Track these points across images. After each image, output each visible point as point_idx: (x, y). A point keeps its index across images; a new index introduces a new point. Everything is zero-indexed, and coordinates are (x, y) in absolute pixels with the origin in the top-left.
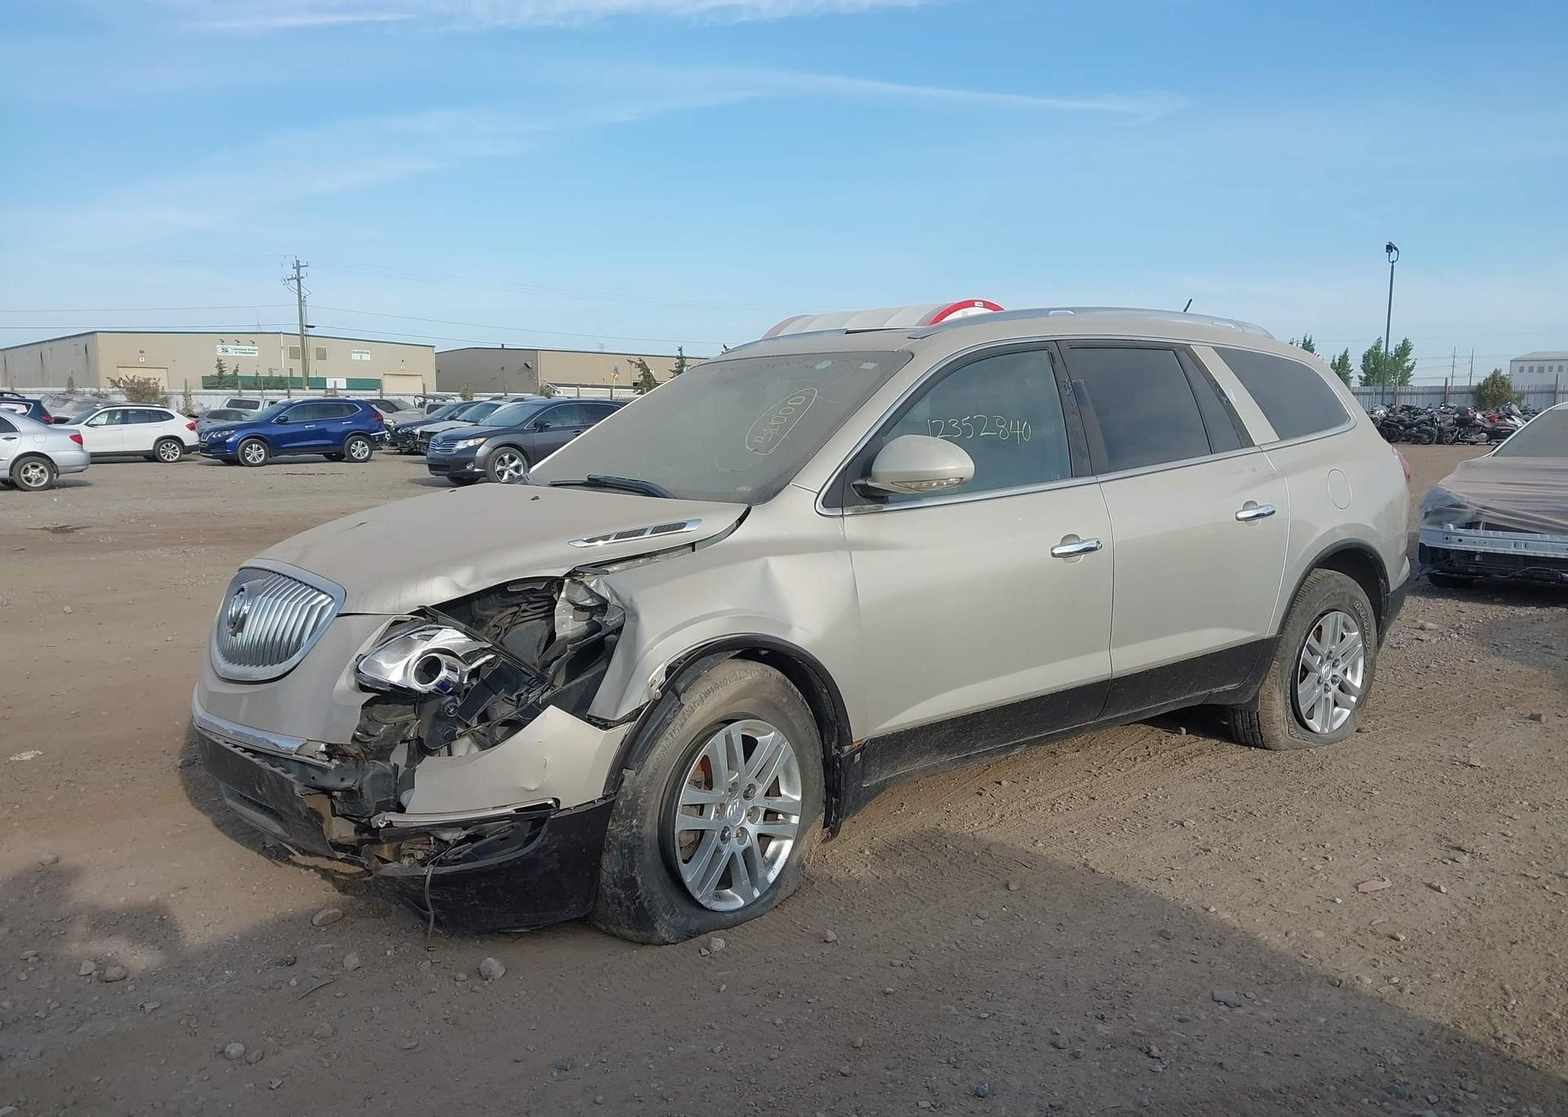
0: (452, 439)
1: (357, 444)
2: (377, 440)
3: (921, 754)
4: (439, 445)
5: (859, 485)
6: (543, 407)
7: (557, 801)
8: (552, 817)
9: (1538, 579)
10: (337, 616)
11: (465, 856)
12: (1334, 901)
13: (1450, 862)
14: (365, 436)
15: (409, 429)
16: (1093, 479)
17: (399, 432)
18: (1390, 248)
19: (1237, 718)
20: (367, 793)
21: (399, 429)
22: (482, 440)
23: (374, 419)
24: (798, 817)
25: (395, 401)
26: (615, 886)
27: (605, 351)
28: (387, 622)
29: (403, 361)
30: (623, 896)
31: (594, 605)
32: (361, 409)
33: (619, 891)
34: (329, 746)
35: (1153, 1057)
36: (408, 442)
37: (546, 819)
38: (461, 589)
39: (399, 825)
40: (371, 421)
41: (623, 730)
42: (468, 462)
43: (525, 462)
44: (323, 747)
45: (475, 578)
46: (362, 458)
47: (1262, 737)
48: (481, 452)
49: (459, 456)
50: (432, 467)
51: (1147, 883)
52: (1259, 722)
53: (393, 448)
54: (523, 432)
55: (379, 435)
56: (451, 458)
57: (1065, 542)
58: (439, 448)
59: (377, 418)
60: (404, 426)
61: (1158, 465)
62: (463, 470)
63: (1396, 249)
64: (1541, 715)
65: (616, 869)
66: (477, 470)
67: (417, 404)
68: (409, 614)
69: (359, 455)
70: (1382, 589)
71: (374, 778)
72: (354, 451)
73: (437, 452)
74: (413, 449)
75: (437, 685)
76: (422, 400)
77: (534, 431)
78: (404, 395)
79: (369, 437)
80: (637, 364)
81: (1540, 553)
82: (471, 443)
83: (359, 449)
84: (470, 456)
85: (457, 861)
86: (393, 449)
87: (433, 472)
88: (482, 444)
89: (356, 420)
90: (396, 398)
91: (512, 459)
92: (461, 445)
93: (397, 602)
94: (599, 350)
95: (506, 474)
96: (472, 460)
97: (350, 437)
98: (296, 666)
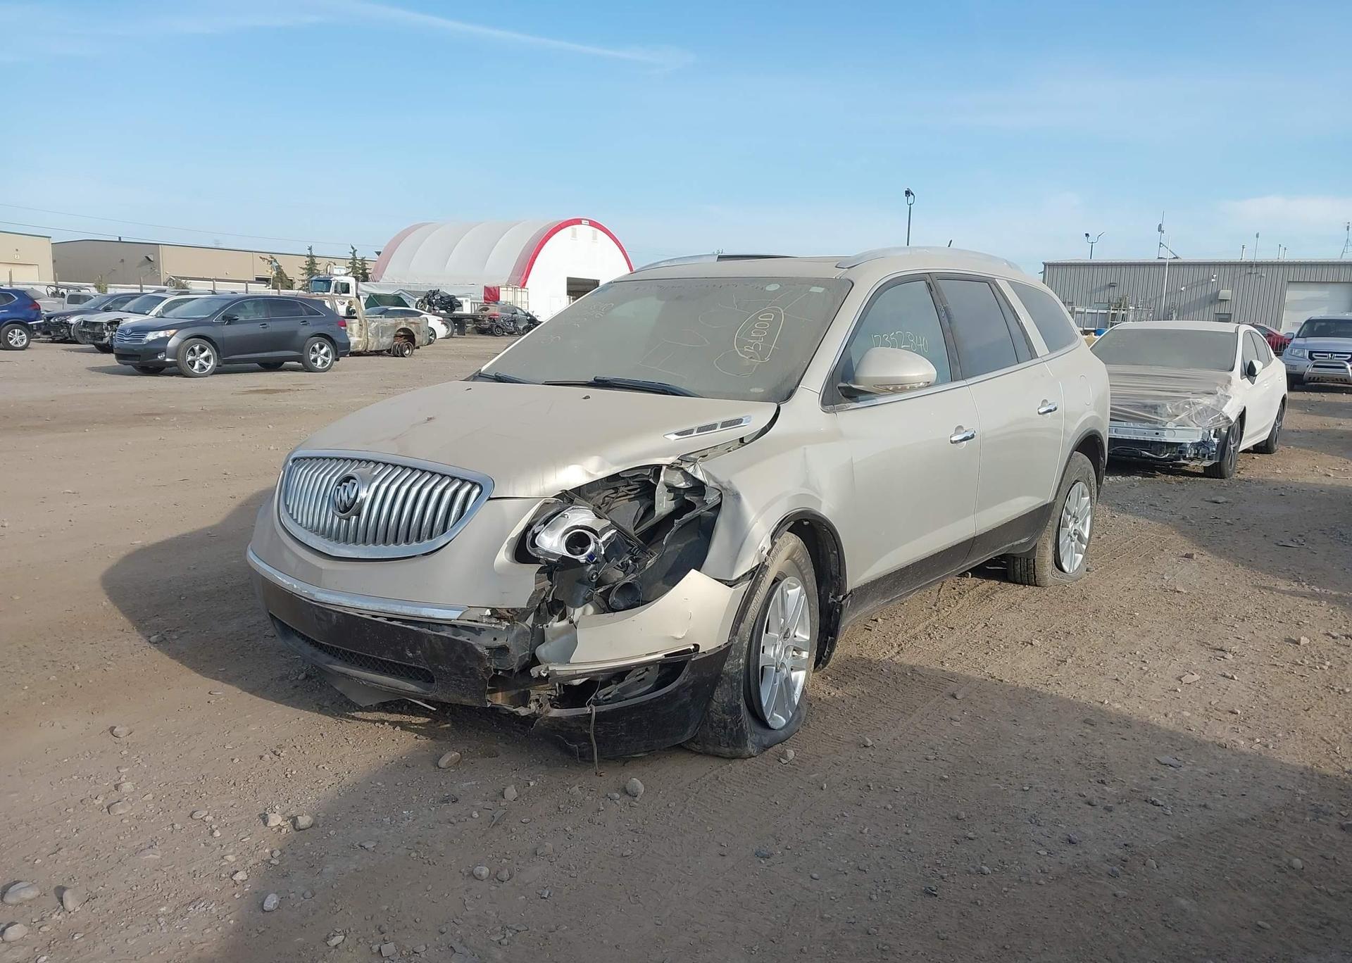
0: (141, 330)
1: (14, 332)
2: (35, 328)
3: (874, 599)
4: (128, 335)
5: (844, 388)
6: (229, 301)
7: (697, 646)
8: (693, 659)
9: (1124, 456)
10: (488, 500)
11: (614, 696)
12: (1176, 691)
13: (1222, 659)
14: (23, 324)
15: (63, 318)
16: (963, 383)
17: (52, 320)
18: (908, 193)
19: (1016, 563)
20: (513, 650)
21: (51, 318)
22: (173, 331)
23: (31, 308)
24: (808, 653)
25: (28, 290)
26: (724, 712)
27: (220, 247)
28: (539, 504)
29: (17, 250)
30: (729, 720)
31: (687, 487)
32: (17, 298)
33: (726, 717)
34: (493, 610)
35: (1159, 805)
36: (62, 331)
37: (687, 661)
38: (590, 475)
39: (562, 673)
40: (27, 310)
41: (744, 587)
42: (160, 352)
43: (215, 353)
44: (488, 612)
45: (601, 467)
46: (20, 346)
47: (1035, 577)
48: (171, 344)
49: (147, 347)
50: (119, 357)
51: (1045, 687)
52: (1034, 566)
53: (46, 336)
54: (212, 324)
55: (37, 324)
56: (142, 348)
57: (958, 431)
58: (127, 339)
59: (34, 307)
60: (57, 315)
61: (994, 372)
62: (153, 360)
63: (912, 194)
64: (1193, 554)
65: (726, 700)
66: (168, 360)
67: (50, 293)
68: (554, 497)
69: (16, 343)
70: (1101, 465)
71: (518, 636)
72: (11, 339)
73: (126, 342)
74: (67, 338)
75: (588, 556)
76: (54, 289)
77: (222, 324)
78: (35, 284)
79: (27, 326)
80: (269, 261)
81: (1126, 437)
82: (162, 334)
83: (17, 337)
84: (161, 347)
85: (607, 701)
86: (45, 338)
87: (120, 361)
88: (173, 335)
89: (13, 309)
90: (29, 287)
91: (203, 350)
92: (151, 336)
93: (542, 487)
94: (214, 246)
95: (197, 363)
96: (164, 351)
97: (7, 324)
98: (448, 543)
